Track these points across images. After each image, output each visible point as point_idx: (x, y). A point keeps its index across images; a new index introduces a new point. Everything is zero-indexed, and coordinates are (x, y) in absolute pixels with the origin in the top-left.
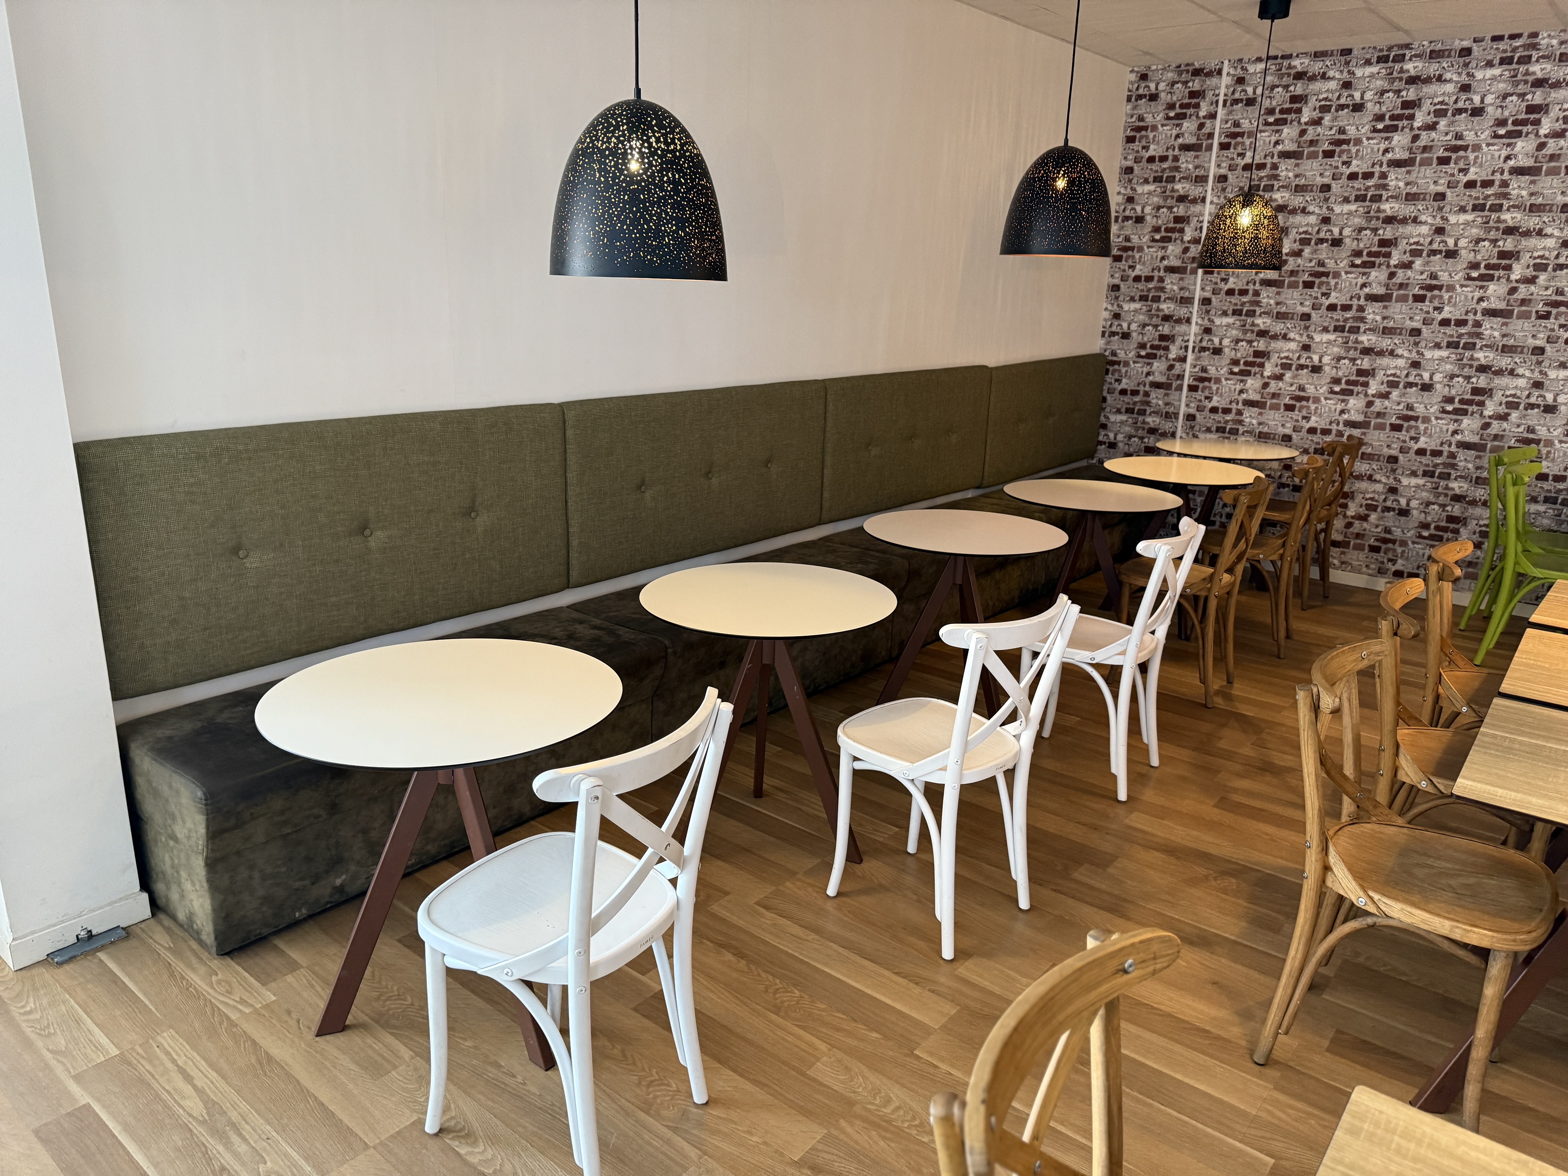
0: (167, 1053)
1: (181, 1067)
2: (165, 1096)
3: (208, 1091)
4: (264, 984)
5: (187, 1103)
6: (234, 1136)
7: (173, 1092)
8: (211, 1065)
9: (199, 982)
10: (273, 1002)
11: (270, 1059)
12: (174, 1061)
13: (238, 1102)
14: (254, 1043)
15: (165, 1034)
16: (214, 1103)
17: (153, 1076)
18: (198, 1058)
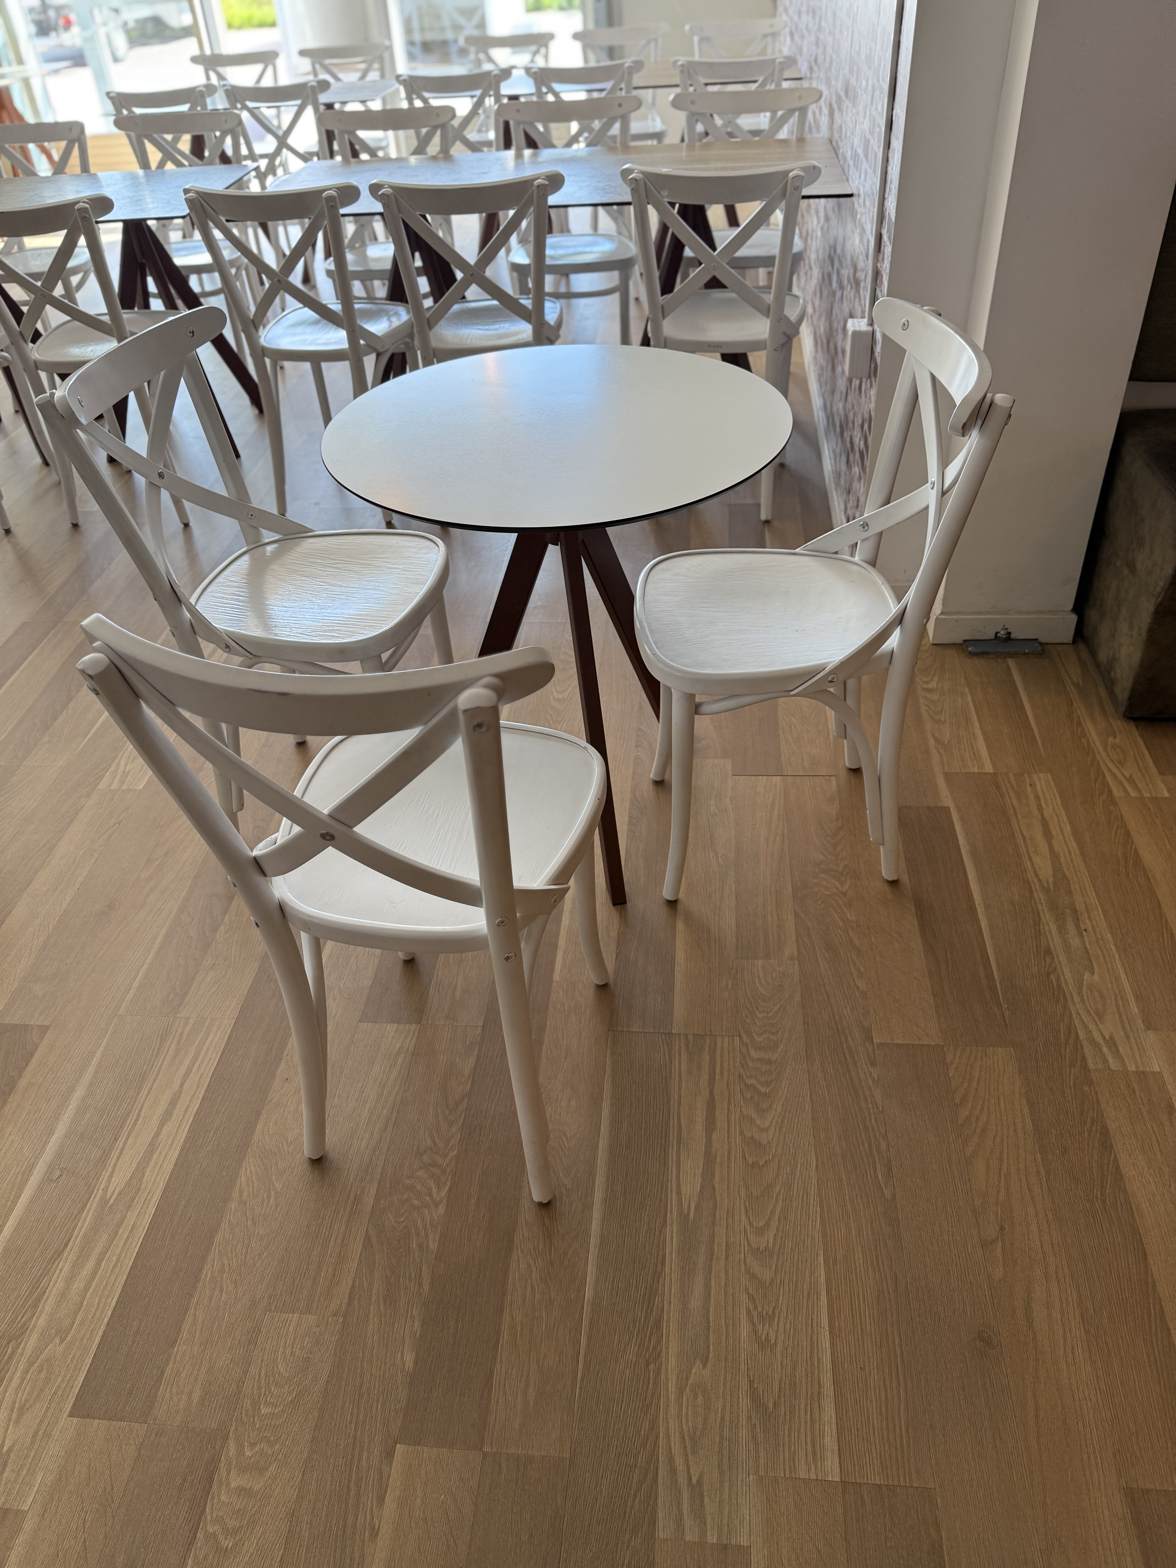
0: (1037, 797)
1: (1045, 819)
2: (1020, 841)
3: (1063, 860)
4: (1161, 773)
5: (1037, 859)
6: (1072, 924)
7: (1028, 841)
8: (1075, 833)
9: (1095, 737)
10: (1165, 798)
11: (1138, 861)
12: (1040, 809)
13: (1088, 890)
14: (1127, 833)
15: (1041, 775)
16: (1065, 877)
17: (1016, 813)
18: (1065, 819)
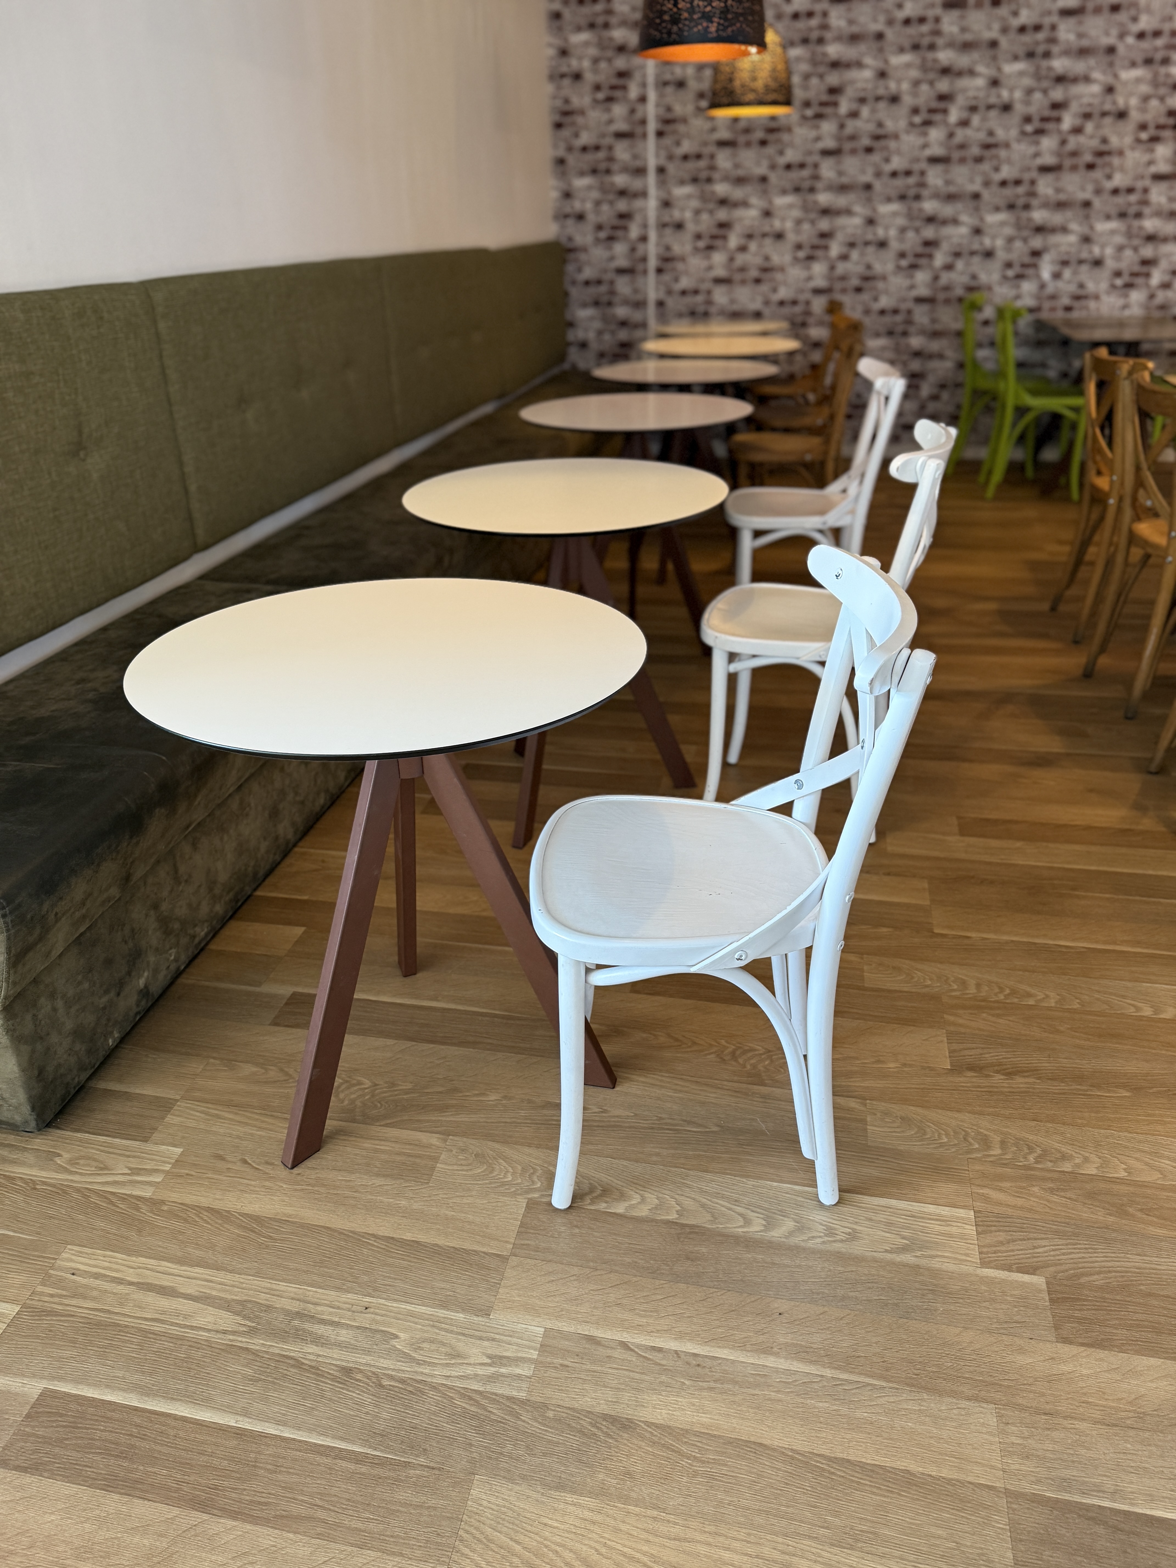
0: (97, 1276)
1: (139, 1283)
2: (157, 1327)
3: (214, 1293)
4: (145, 1140)
5: (200, 1321)
6: (316, 1326)
7: (162, 1317)
8: (181, 1262)
9: (44, 1174)
10: (182, 1154)
11: (257, 1219)
12: (120, 1281)
13: (274, 1287)
14: (209, 1210)
15: (64, 1255)
16: (241, 1303)
17: (109, 1312)
18: (152, 1262)
